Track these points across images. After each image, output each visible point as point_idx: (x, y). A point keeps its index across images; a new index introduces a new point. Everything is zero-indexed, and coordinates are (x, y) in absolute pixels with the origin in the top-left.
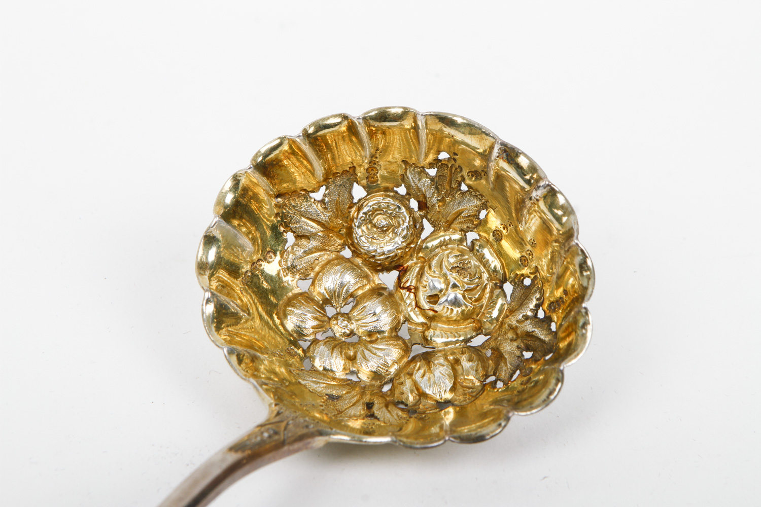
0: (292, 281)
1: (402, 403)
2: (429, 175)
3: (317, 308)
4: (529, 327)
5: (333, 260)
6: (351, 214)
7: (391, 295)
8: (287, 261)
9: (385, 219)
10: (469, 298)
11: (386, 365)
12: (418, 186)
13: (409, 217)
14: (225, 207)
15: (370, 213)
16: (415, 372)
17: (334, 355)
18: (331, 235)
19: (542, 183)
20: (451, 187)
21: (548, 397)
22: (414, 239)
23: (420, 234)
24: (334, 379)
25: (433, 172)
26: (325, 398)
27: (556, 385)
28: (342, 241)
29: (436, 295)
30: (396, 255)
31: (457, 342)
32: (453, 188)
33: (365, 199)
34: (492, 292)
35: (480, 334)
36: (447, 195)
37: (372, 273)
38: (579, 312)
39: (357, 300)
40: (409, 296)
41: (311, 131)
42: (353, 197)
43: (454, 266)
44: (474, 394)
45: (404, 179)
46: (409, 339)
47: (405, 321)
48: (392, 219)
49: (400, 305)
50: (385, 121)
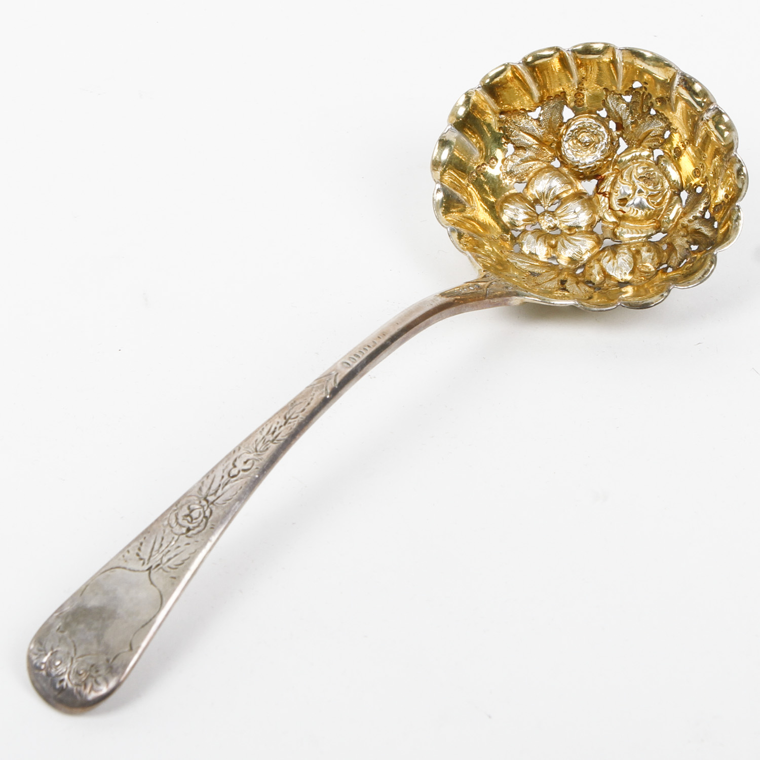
0: (510, 183)
1: (591, 282)
2: (625, 101)
3: (528, 206)
4: (696, 225)
5: (545, 168)
6: (561, 131)
7: (590, 199)
8: (506, 167)
9: (588, 136)
10: (652, 202)
11: (580, 253)
12: (616, 110)
13: (608, 135)
14: (458, 118)
15: (577, 131)
16: (602, 258)
17: (539, 242)
18: (544, 148)
19: (712, 107)
20: (643, 112)
21: (703, 276)
22: (610, 154)
23: (617, 150)
24: (537, 261)
25: (628, 99)
26: (527, 274)
27: (711, 266)
28: (553, 154)
29: (625, 199)
30: (595, 166)
31: (640, 237)
32: (644, 112)
33: (573, 119)
34: (671, 198)
35: (659, 232)
36: (639, 118)
37: (575, 181)
38: (734, 209)
39: (562, 201)
40: (604, 200)
41: (530, 59)
42: (563, 118)
43: (641, 176)
44: (649, 277)
45: (605, 104)
46: (602, 234)
47: (600, 220)
48: (593, 137)
49: (596, 207)
50: (589, 54)
